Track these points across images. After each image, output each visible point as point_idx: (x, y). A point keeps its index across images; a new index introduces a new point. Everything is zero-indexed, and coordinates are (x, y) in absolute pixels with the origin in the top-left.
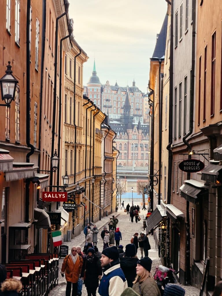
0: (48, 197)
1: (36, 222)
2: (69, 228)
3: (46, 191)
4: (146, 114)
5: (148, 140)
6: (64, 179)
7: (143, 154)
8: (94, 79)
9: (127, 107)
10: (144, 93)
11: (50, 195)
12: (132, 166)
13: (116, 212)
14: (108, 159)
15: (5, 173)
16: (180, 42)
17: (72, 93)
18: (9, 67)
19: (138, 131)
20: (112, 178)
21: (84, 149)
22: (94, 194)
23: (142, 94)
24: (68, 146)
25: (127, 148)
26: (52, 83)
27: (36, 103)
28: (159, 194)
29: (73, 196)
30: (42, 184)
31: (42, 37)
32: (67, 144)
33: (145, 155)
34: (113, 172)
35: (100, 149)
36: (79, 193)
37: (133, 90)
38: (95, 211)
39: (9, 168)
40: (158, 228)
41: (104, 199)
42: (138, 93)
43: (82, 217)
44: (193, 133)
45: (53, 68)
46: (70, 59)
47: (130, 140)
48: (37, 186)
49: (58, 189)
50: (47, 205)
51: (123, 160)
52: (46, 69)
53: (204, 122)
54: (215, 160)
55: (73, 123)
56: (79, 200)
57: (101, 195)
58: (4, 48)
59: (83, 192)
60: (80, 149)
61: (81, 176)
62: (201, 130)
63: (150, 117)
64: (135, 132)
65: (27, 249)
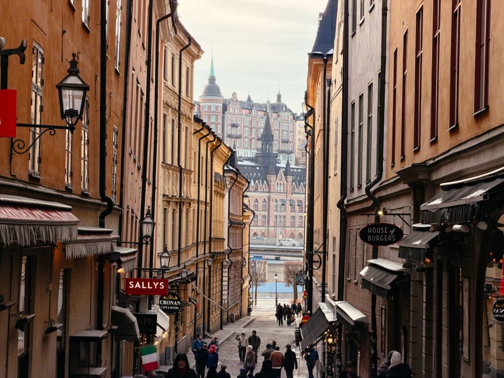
0: (136, 287)
1: (114, 329)
2: (169, 342)
3: (131, 276)
4: (299, 149)
5: (303, 194)
6: (161, 257)
7: (294, 217)
8: (212, 90)
9: (267, 137)
10: (297, 114)
11: (138, 283)
12: (276, 237)
13: (249, 315)
14: (236, 225)
15: (65, 243)
16: (361, 25)
17: (175, 112)
18: (74, 63)
19: (286, 178)
20: (242, 257)
21: (194, 208)
22: (211, 285)
23: (292, 116)
24: (169, 202)
25: (267, 207)
26: (142, 94)
27: (116, 128)
28: (324, 285)
29: (175, 288)
30: (126, 264)
31: (127, 14)
32: (166, 199)
33: (297, 218)
34: (244, 247)
35: (222, 208)
36: (186, 282)
37: (277, 108)
38: (212, 314)
39: (71, 235)
40: (321, 342)
41: (228, 292)
42: (286, 114)
43: (191, 323)
44: (384, 178)
45: (145, 68)
46: (173, 54)
47: (272, 194)
48: (118, 269)
49: (151, 275)
50: (133, 301)
51: (260, 228)
52: (134, 70)
53: (403, 160)
54: (423, 223)
55: (176, 164)
56: (186, 294)
57: (223, 287)
58: (64, 32)
59: (192, 281)
60: (188, 208)
61: (189, 254)
62: (397, 173)
63: (308, 153)
64: (281, 180)
65: (101, 375)
